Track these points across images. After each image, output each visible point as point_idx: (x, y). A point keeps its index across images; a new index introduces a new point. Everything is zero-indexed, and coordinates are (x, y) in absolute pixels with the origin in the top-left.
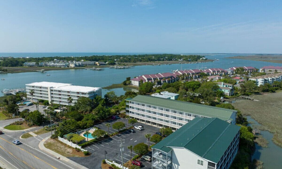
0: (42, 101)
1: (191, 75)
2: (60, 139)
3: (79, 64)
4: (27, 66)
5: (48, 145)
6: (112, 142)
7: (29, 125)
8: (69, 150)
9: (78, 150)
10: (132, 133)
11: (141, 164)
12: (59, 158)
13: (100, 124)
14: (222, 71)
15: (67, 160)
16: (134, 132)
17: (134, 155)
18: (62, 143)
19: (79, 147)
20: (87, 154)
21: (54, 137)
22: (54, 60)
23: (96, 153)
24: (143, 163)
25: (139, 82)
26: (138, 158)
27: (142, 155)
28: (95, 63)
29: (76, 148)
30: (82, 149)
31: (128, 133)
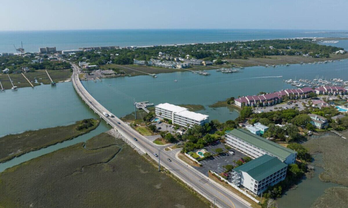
0: (167, 120)
1: (299, 95)
2: (186, 154)
3: (186, 64)
4: (137, 65)
5: (180, 157)
6: (214, 160)
7: (166, 142)
8: (192, 162)
9: (197, 163)
10: (226, 156)
11: (228, 175)
12: (187, 166)
13: (208, 146)
14: (338, 90)
15: (192, 168)
16: (228, 155)
17: (225, 170)
18: (187, 156)
19: (197, 161)
20: (201, 166)
21: (183, 152)
22: (159, 53)
23: (205, 166)
24: (229, 175)
25: (242, 103)
26: (227, 172)
27: (229, 171)
28: (201, 62)
29: (195, 161)
30: (198, 163)
31: (225, 156)
